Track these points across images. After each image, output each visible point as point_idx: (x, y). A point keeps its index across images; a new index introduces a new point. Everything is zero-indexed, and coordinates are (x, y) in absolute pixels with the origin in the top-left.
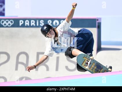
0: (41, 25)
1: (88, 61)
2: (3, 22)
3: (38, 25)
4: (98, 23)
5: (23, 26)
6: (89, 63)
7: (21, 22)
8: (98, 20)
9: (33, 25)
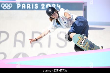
0: (35, 8)
1: (82, 41)
2: (3, 5)
3: (33, 8)
4: (84, 6)
5: (20, 9)
6: (83, 42)
7: (19, 6)
8: (84, 4)
9: (29, 8)
